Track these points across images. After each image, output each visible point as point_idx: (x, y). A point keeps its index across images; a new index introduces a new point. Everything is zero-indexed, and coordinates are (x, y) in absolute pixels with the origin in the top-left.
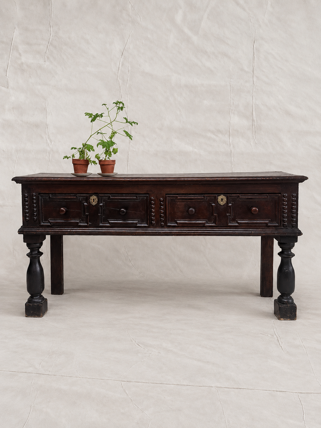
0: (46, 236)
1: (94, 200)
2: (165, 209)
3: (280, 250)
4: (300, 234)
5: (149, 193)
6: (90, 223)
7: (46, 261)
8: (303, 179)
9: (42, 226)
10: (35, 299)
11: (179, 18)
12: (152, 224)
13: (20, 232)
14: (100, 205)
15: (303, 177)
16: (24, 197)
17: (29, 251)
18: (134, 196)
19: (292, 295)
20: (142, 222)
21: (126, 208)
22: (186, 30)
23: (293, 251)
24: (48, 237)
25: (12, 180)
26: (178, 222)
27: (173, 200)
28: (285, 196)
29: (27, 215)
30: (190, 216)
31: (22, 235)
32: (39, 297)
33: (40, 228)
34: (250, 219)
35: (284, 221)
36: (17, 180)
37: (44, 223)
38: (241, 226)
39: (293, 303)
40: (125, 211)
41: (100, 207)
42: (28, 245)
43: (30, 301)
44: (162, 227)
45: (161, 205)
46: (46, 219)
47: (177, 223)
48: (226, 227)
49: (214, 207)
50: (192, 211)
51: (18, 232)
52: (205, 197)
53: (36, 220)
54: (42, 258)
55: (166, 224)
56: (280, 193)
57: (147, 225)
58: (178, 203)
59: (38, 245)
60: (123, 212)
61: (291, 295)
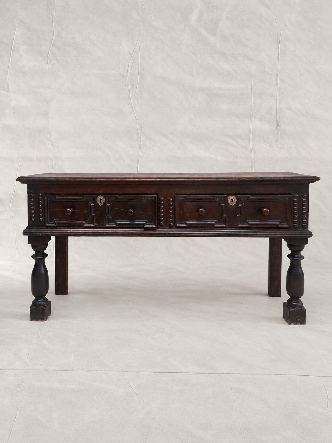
0: (51, 237)
1: (101, 200)
2: (174, 210)
3: (290, 252)
4: (311, 235)
5: (158, 193)
6: (96, 224)
7: (50, 263)
8: (315, 179)
9: (47, 227)
10: (39, 302)
11: (193, 18)
12: (160, 225)
13: (25, 233)
14: (107, 205)
15: (315, 177)
16: (29, 197)
17: (34, 252)
18: (142, 197)
19: (302, 299)
20: (150, 222)
21: (134, 209)
22: (202, 30)
23: (302, 253)
24: (53, 238)
25: (17, 180)
26: (187, 222)
27: (183, 200)
28: (296, 196)
29: (32, 216)
30: (200, 217)
31: (27, 236)
32: (42, 300)
33: (45, 229)
34: (261, 220)
35: (294, 223)
36: (22, 180)
37: (49, 223)
38: (250, 227)
39: (302, 306)
40: (133, 211)
41: (107, 208)
42: (33, 247)
43: (34, 304)
44: (171, 227)
45: (170, 205)
46: (52, 220)
47: (186, 224)
48: (236, 228)
49: (224, 207)
50: (202, 211)
51: (23, 233)
52: (215, 197)
53: (42, 221)
54: (46, 260)
55: (175, 224)
56: (291, 194)
57: (154, 226)
58: (187, 203)
59: (43, 246)
60: (131, 212)
61: (300, 298)
